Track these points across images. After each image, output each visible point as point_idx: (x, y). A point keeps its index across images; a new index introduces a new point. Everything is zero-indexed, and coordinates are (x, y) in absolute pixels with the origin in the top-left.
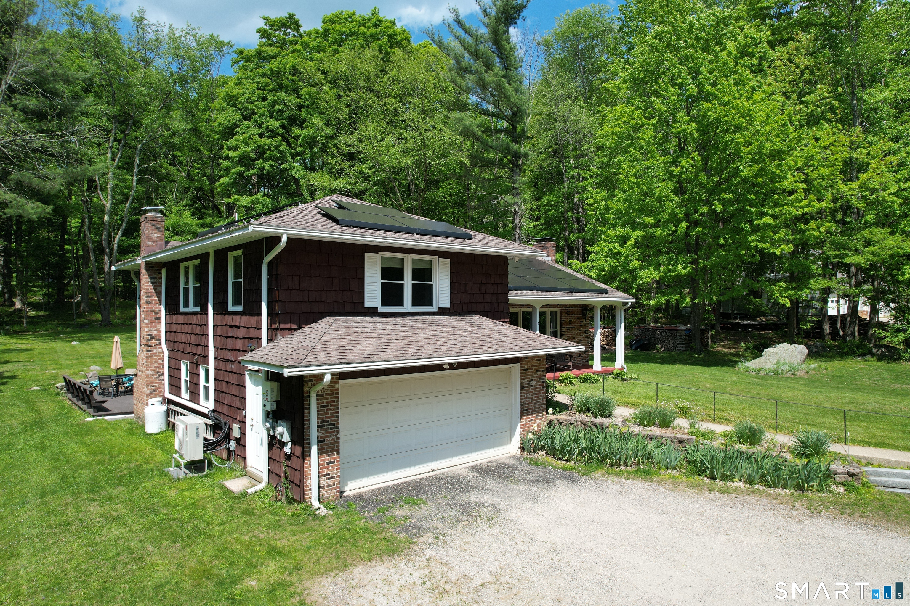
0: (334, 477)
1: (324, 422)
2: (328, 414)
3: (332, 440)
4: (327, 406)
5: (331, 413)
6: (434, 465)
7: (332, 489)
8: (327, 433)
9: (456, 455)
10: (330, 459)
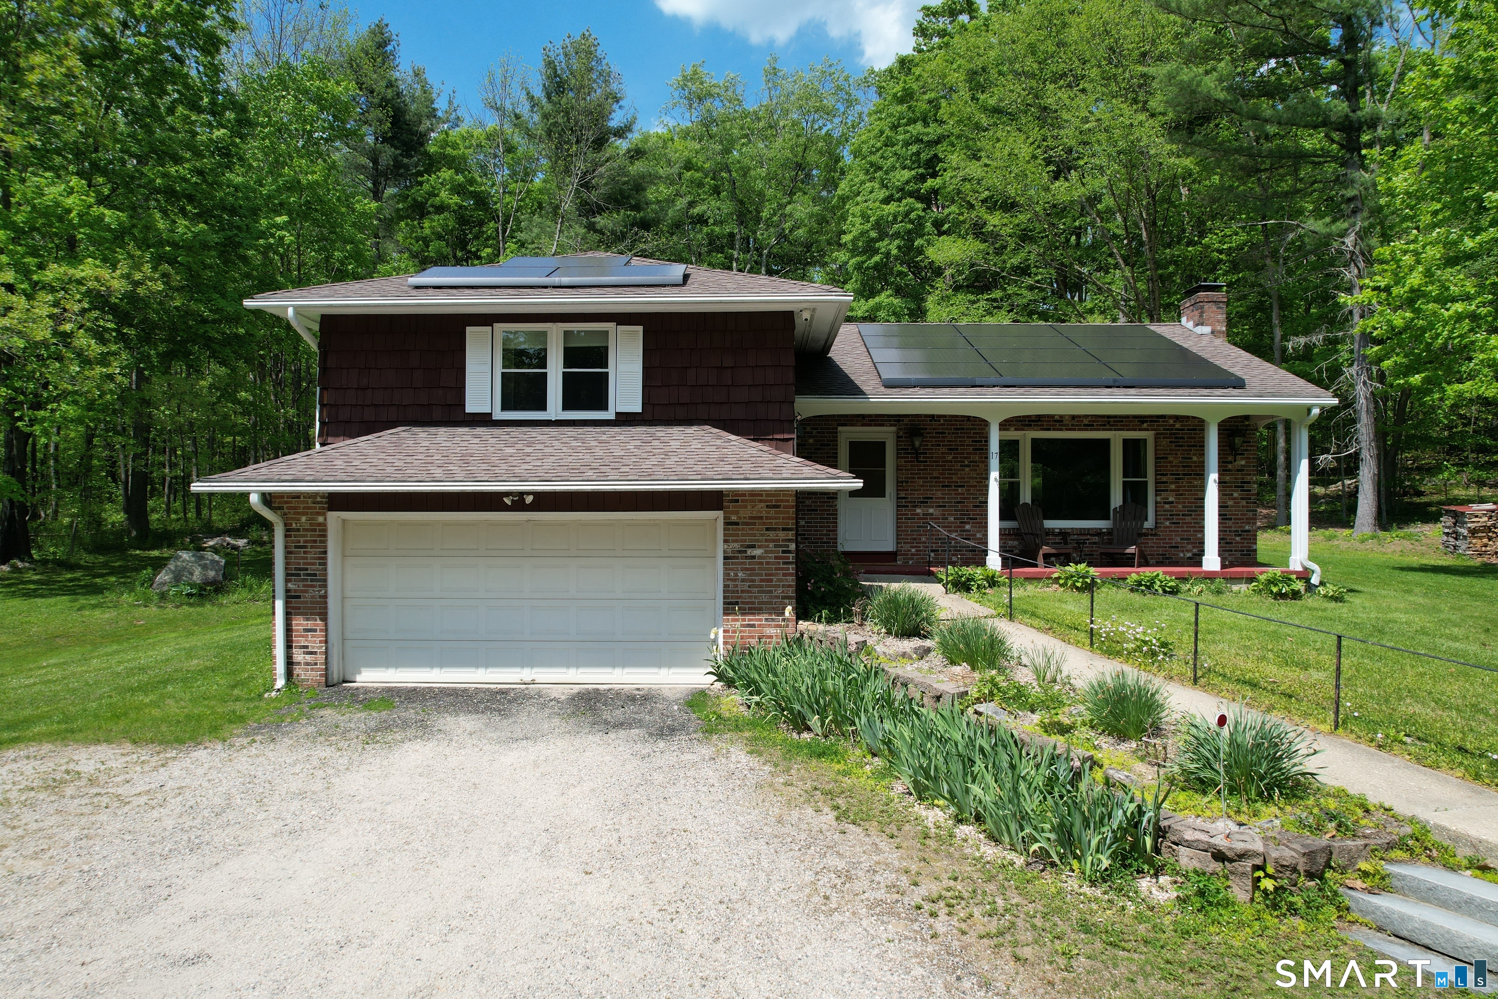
0: (315, 653)
1: (300, 569)
2: (307, 558)
3: (312, 597)
4: (305, 547)
5: (312, 558)
6: (526, 674)
7: (312, 670)
8: (304, 586)
9: (578, 666)
10: (310, 624)
